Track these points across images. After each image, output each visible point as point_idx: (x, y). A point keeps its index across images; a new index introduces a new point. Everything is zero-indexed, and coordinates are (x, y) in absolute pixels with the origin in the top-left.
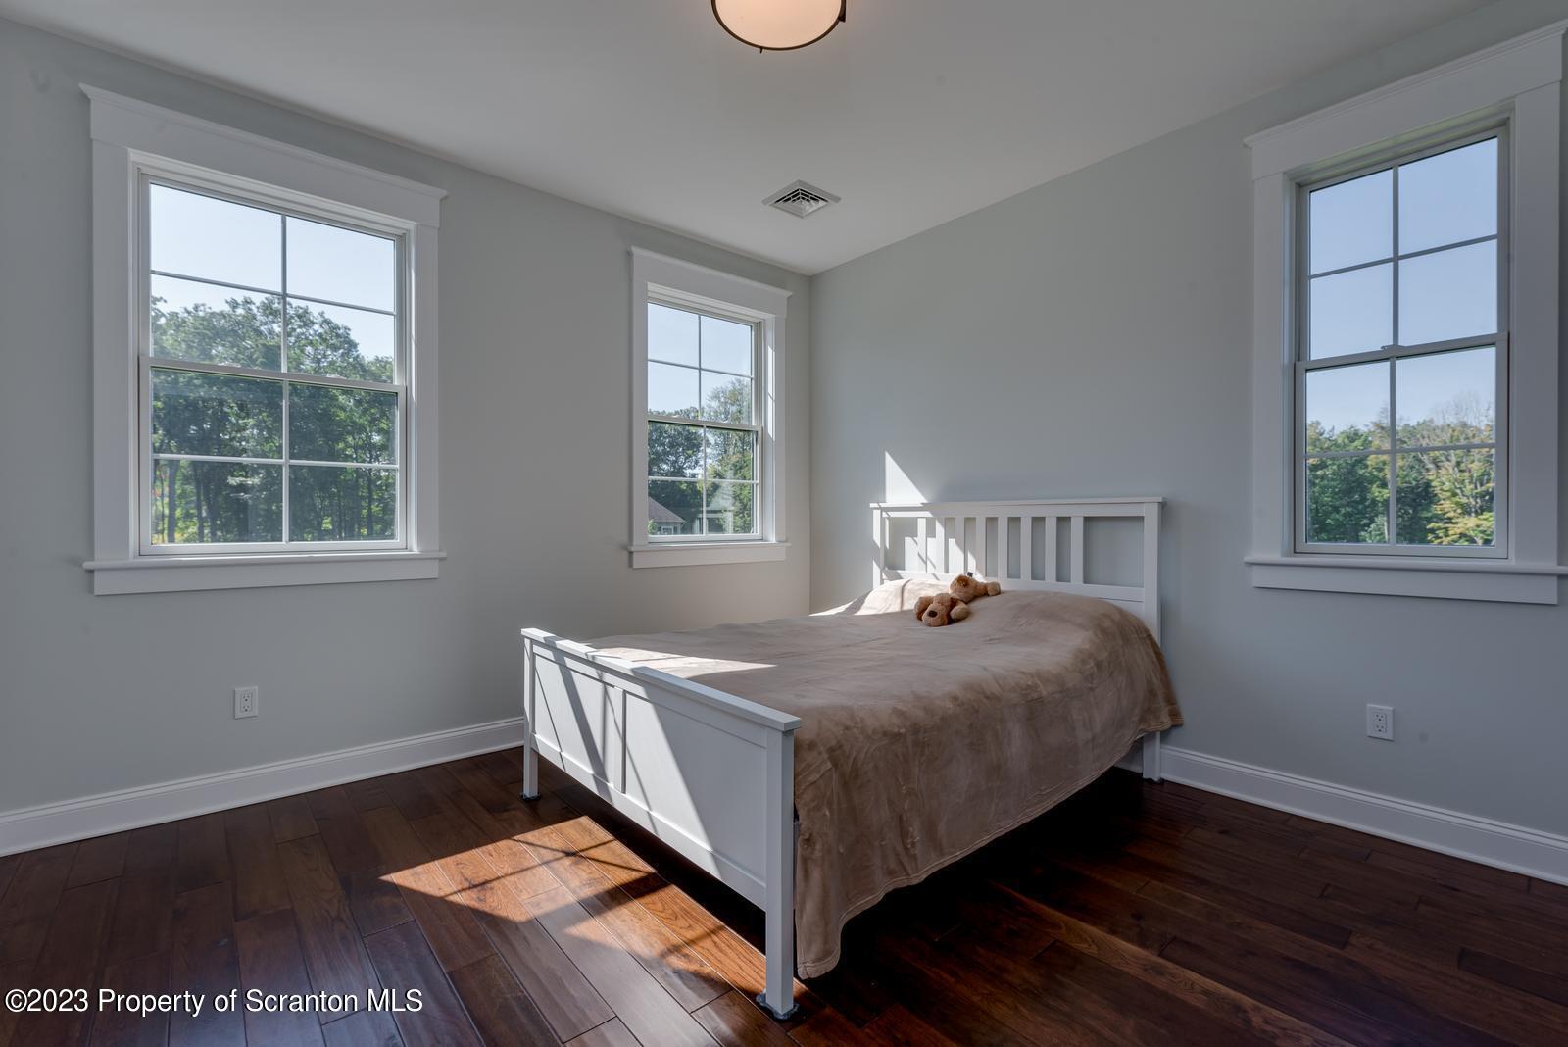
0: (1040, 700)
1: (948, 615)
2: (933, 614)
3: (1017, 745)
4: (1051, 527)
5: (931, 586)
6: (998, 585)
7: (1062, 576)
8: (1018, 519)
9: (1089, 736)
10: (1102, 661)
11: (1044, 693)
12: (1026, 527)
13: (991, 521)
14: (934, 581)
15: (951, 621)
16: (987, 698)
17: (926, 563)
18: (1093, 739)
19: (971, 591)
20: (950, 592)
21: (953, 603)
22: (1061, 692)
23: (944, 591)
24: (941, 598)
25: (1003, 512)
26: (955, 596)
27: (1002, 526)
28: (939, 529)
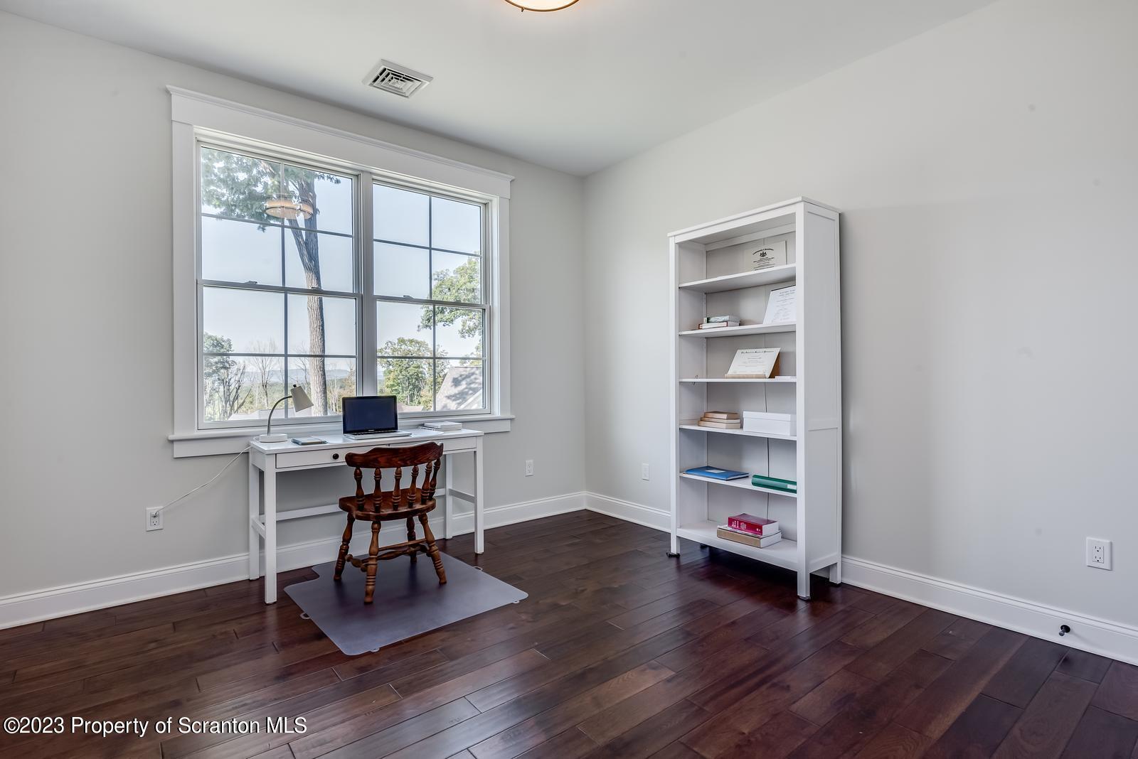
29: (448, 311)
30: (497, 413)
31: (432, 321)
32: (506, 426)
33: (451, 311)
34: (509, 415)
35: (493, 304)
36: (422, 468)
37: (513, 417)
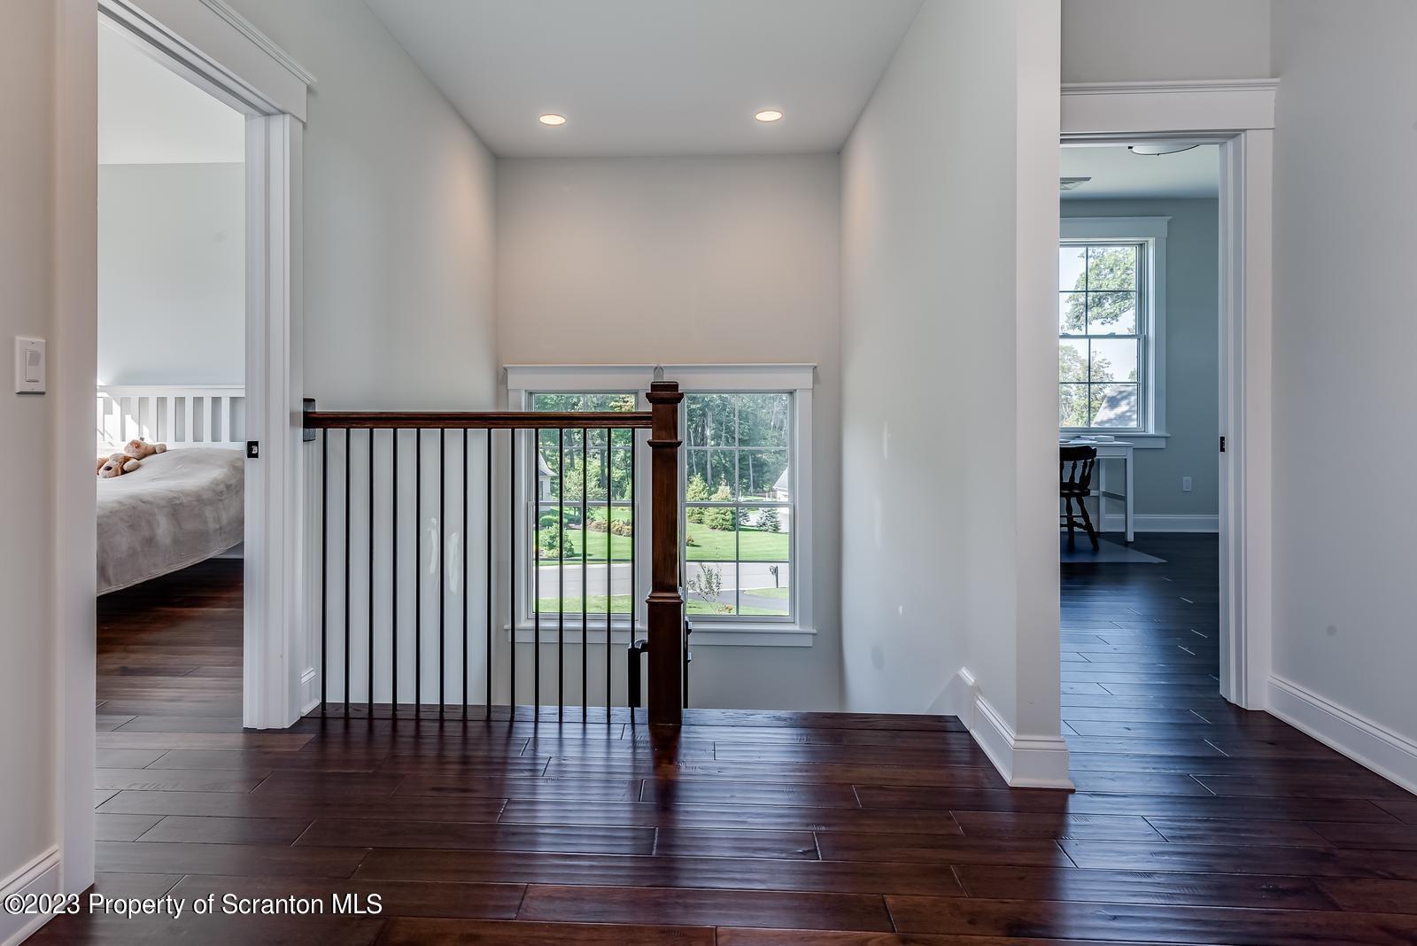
0: (181, 504)
1: (122, 468)
2: (109, 468)
3: (163, 529)
4: (207, 405)
5: (107, 450)
6: (165, 446)
7: (215, 438)
8: (183, 399)
9: (218, 526)
10: (231, 485)
11: (185, 501)
12: (189, 404)
13: (162, 401)
14: (109, 447)
15: (124, 472)
16: (143, 502)
17: (103, 435)
18: (221, 528)
19: (142, 451)
20: (124, 452)
21: (126, 459)
22: (198, 501)
23: (118, 452)
24: (115, 457)
25: (171, 393)
26: (129, 455)
27: (171, 404)
28: (116, 408)
29: (1110, 301)
30: (1151, 430)
31: (1083, 318)
32: (1162, 444)
33: (1114, 302)
34: (1163, 433)
35: (1148, 333)
36: (1080, 463)
37: (1169, 435)
